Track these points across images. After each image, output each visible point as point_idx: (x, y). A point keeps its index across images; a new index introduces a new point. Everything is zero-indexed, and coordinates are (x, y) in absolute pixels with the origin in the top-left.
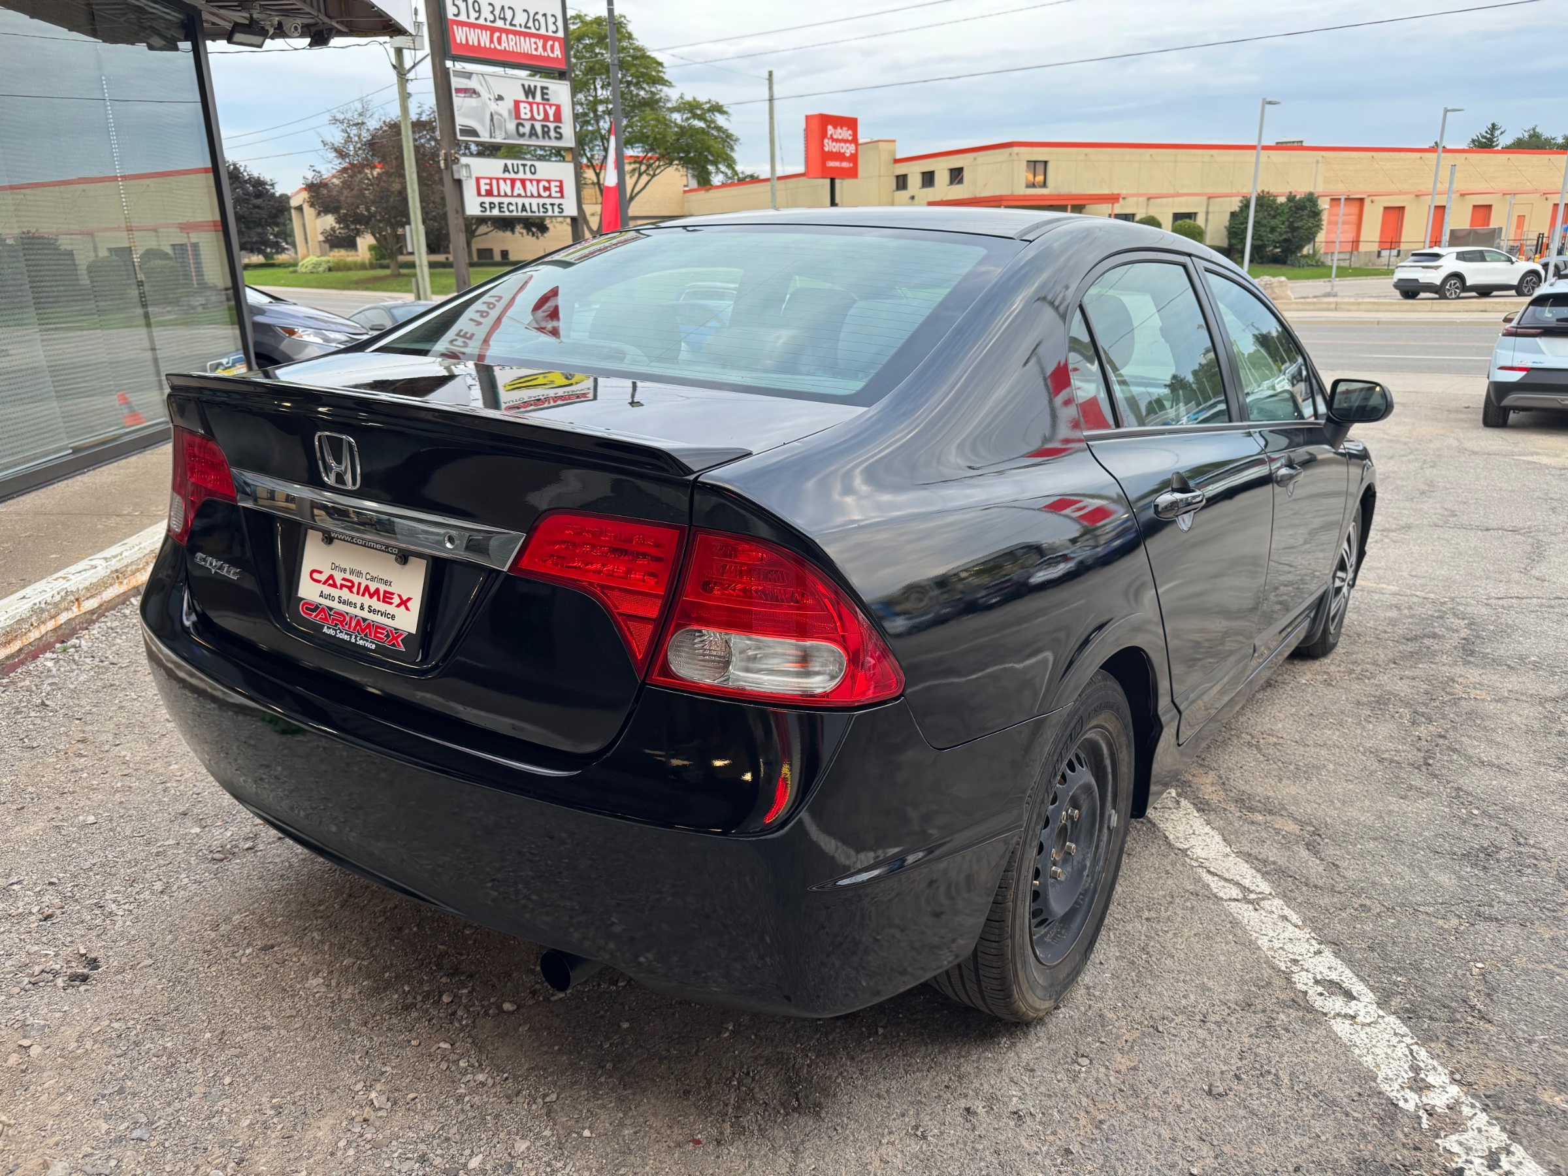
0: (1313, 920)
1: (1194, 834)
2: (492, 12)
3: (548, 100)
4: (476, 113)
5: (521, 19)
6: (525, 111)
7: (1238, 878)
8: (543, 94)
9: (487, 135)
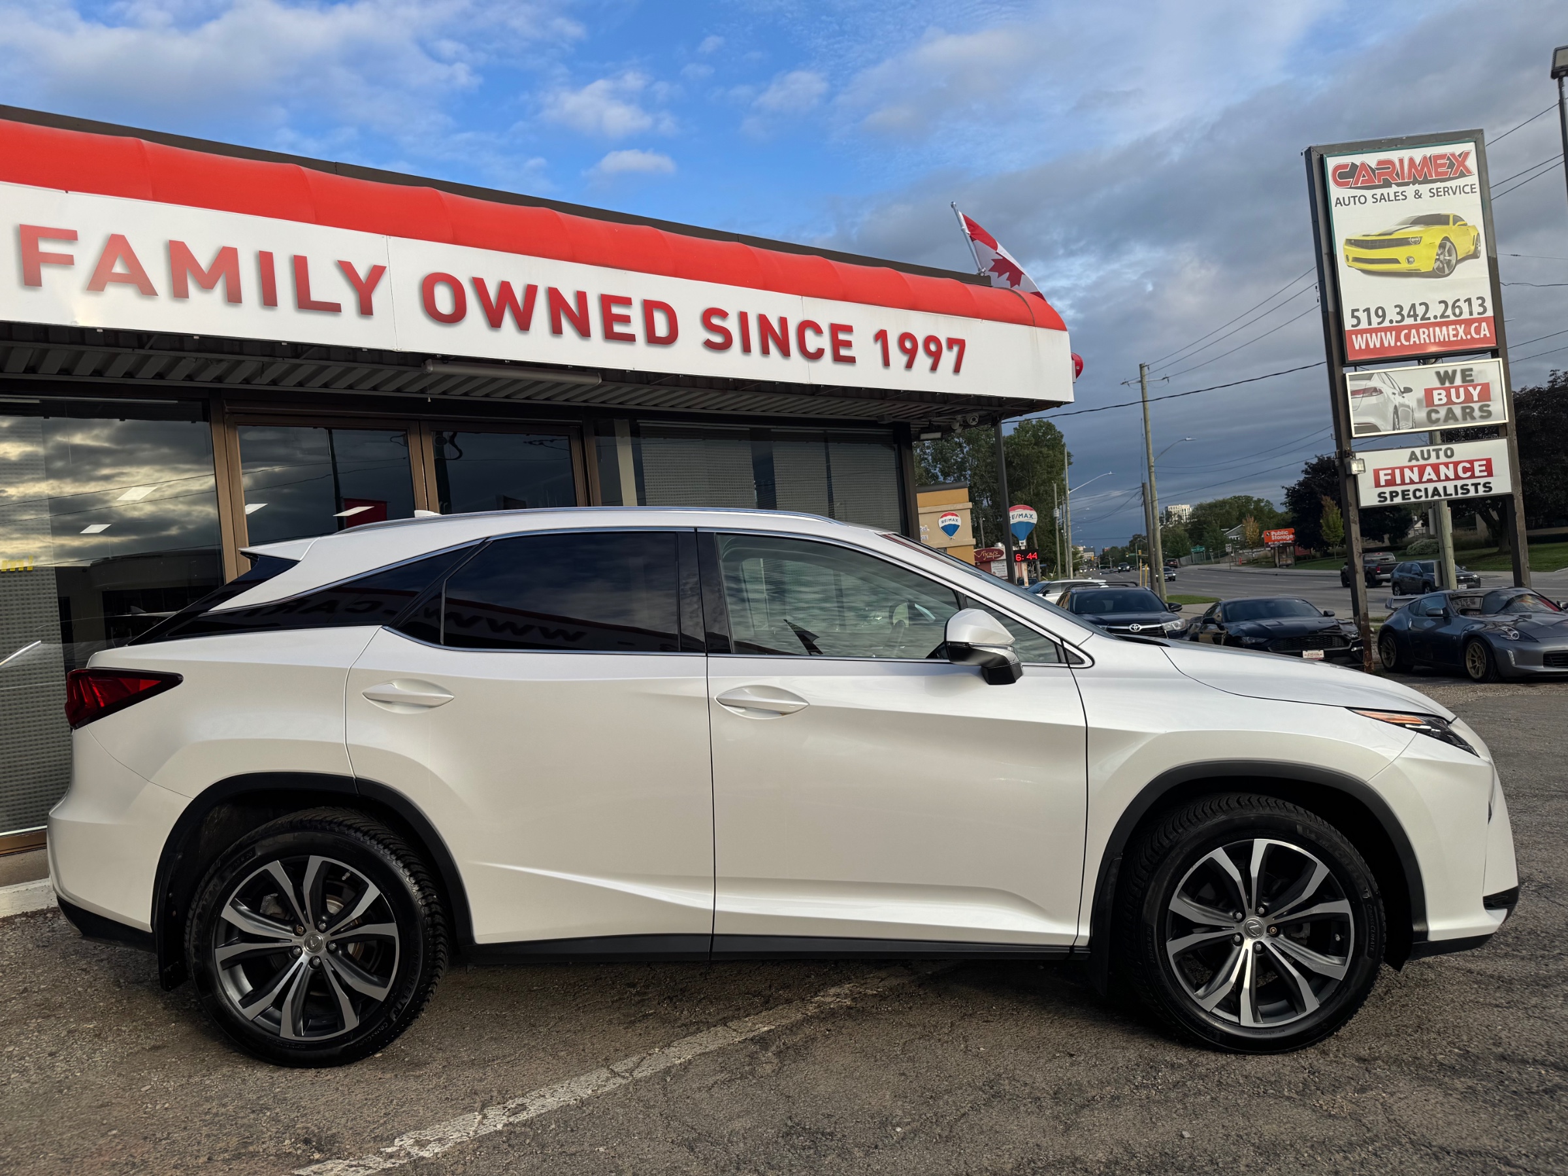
2: (1399, 313)
3: (1472, 381)
4: (1378, 411)
5: (1436, 310)
8: (1465, 376)
9: (1389, 428)
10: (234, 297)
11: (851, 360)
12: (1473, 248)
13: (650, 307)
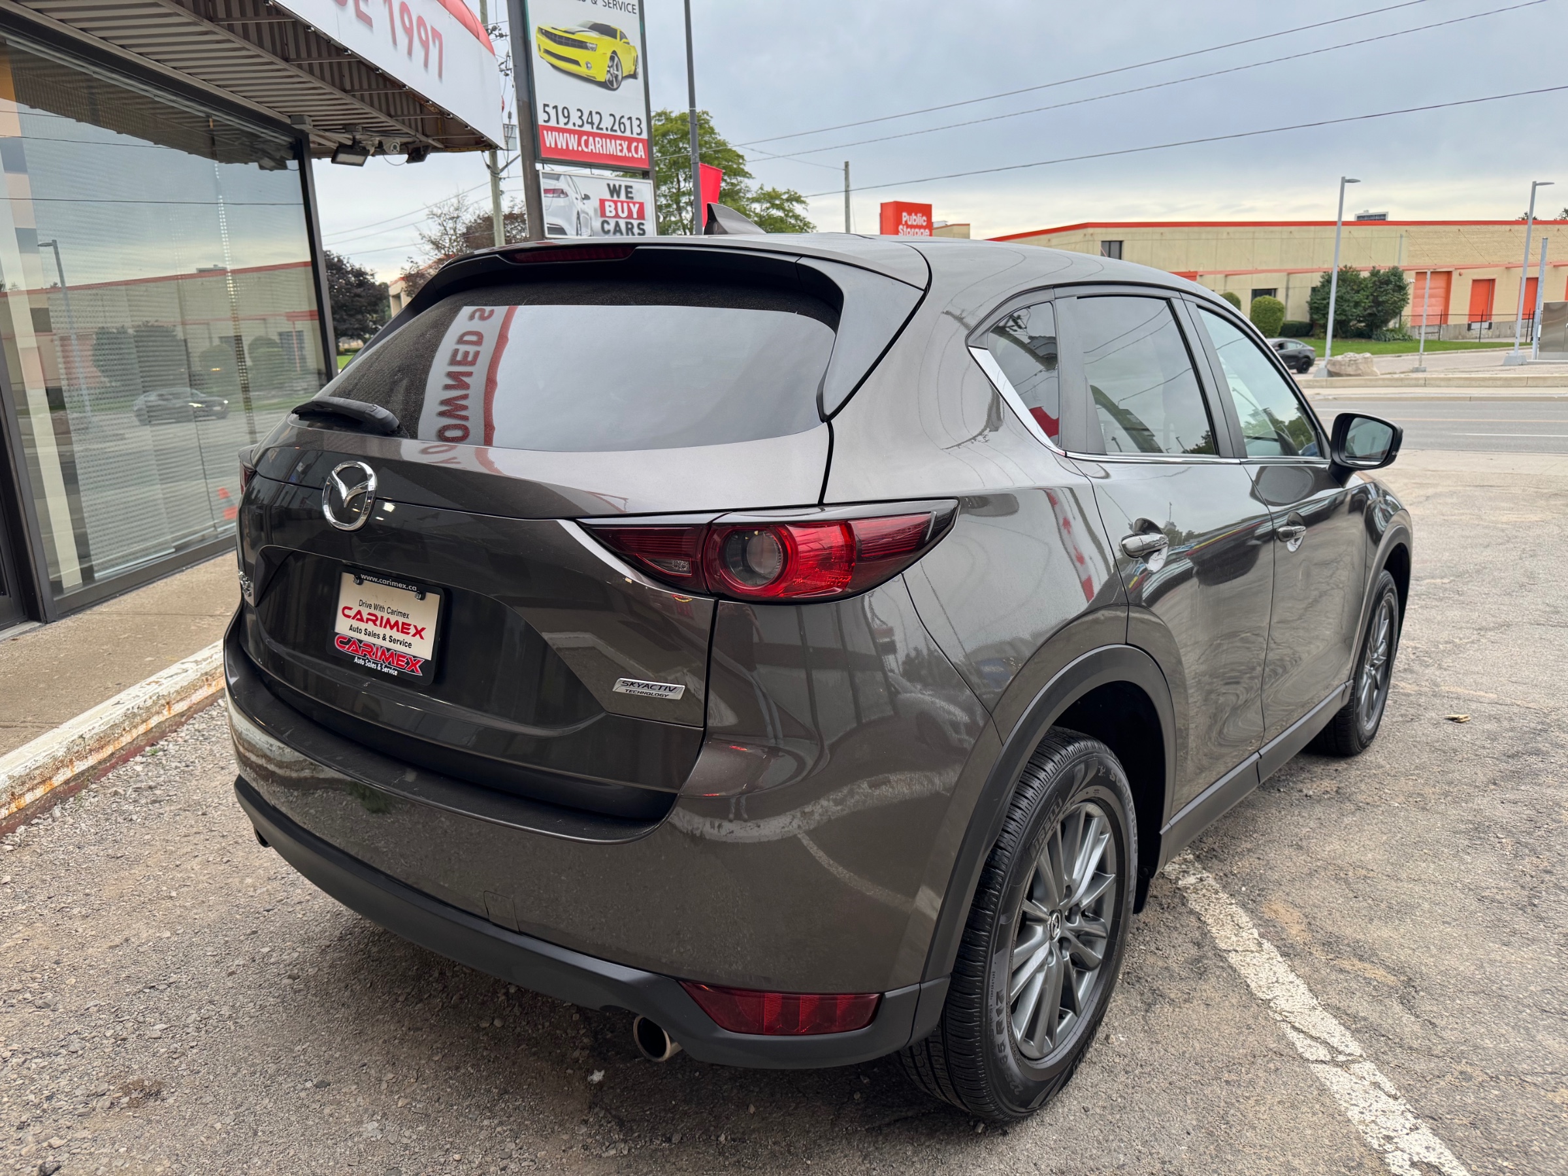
0: (1408, 1089)
1: (1277, 982)
2: (580, 118)
3: (632, 198)
4: (563, 212)
5: (607, 122)
6: (610, 209)
7: (1326, 1036)
8: (627, 193)
11: (369, 22)
12: (633, 68)
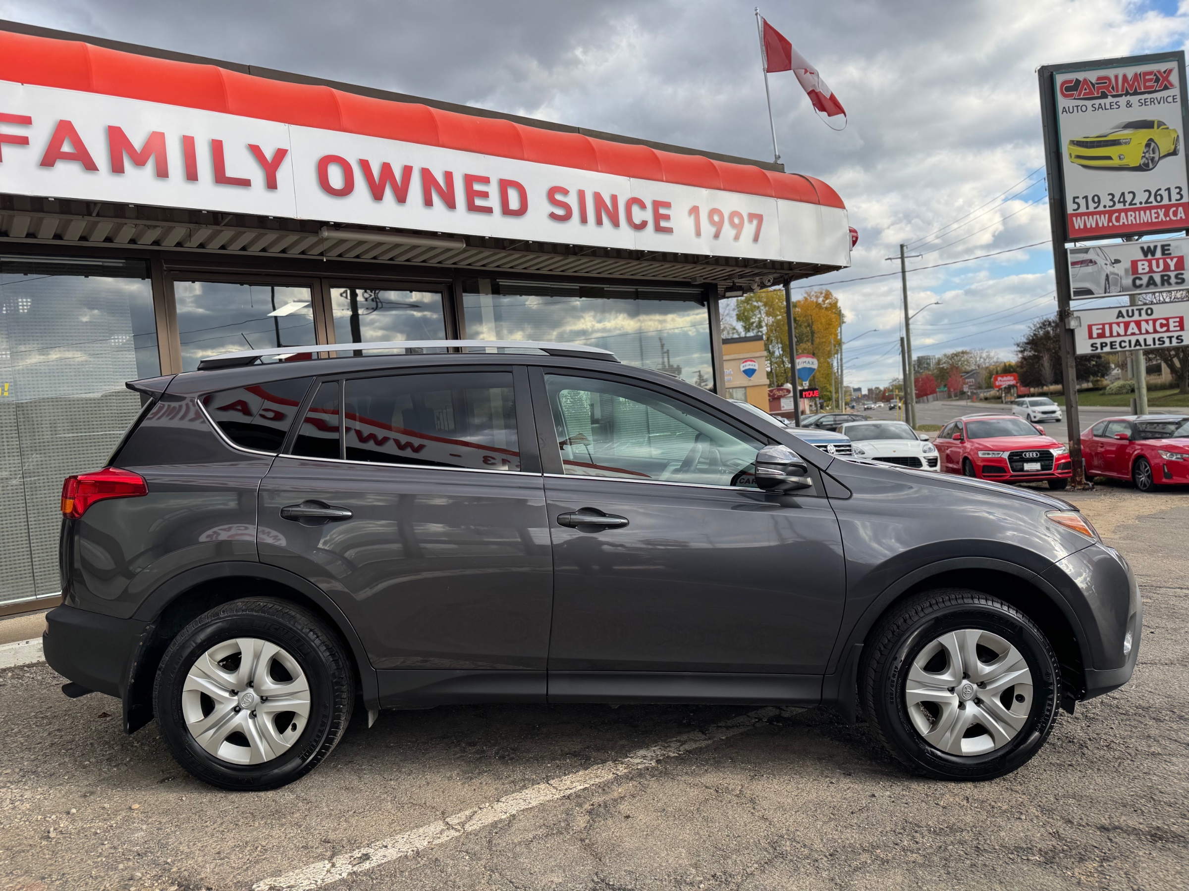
2: (1112, 200)
3: (1170, 254)
4: (1093, 278)
5: (1141, 197)
6: (1143, 267)
9: (1100, 292)
10: (162, 172)
11: (669, 231)
12: (1173, 147)
13: (504, 185)
